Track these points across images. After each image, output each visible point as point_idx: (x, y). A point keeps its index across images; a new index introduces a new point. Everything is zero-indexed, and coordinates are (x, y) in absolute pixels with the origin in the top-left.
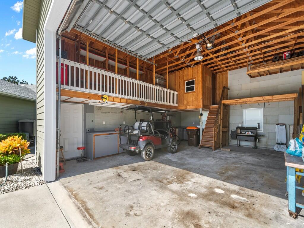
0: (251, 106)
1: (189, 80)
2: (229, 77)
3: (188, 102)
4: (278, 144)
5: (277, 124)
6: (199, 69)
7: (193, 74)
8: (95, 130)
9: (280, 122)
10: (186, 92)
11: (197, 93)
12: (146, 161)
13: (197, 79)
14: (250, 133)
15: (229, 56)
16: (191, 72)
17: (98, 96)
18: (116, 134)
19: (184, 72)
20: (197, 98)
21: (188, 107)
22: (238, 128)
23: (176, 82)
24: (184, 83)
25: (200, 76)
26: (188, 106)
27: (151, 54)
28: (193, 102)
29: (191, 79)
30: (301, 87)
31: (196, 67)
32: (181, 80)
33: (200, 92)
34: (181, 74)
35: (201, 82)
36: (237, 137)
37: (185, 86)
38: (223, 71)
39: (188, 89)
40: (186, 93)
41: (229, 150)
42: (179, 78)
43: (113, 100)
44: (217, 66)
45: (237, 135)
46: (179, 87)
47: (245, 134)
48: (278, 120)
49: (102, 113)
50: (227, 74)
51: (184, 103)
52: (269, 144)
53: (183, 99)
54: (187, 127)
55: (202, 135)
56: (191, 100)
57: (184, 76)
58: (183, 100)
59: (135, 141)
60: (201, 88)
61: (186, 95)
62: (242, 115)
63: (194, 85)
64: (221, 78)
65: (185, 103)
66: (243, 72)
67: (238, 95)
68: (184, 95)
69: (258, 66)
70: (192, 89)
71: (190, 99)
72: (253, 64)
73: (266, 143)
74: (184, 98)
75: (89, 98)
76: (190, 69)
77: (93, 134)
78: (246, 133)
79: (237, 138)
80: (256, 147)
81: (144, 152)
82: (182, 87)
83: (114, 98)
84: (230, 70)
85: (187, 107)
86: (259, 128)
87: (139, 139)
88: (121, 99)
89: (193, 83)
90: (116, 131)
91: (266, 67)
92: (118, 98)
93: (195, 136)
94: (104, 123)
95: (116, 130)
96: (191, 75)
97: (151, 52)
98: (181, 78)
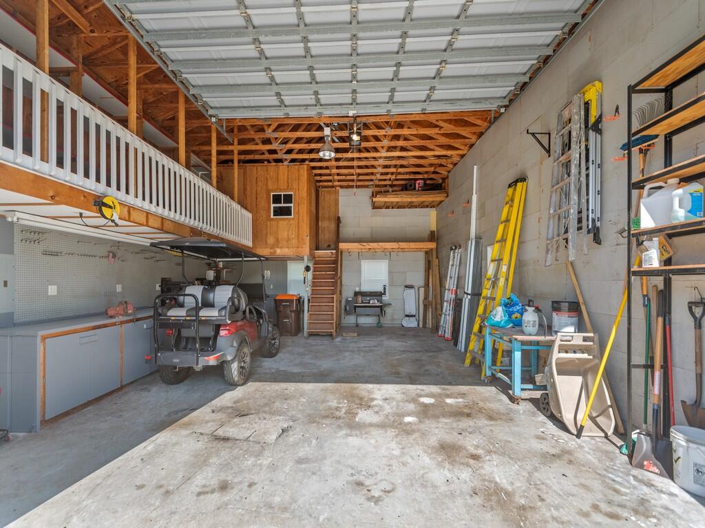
0: (373, 255)
1: (280, 191)
2: (340, 198)
3: (277, 240)
4: (407, 316)
5: (406, 287)
6: (301, 172)
7: (290, 181)
8: (17, 319)
9: (408, 283)
10: (272, 216)
11: (299, 223)
12: (239, 385)
13: (299, 194)
14: (376, 301)
15: (355, 163)
16: (284, 174)
17: (84, 196)
18: (114, 324)
19: (267, 171)
20: (298, 235)
21: (278, 251)
22: (356, 294)
23: (248, 189)
24: (269, 195)
25: (305, 189)
26: (278, 247)
27: (238, 110)
28: (288, 240)
29: (285, 190)
30: (429, 233)
31: (295, 166)
32: (259, 188)
33: (305, 222)
34: (259, 174)
35: (306, 202)
36: (355, 309)
37: (269, 203)
38: (333, 187)
39: (279, 212)
40: (273, 219)
41: (356, 335)
42: (254, 181)
43: (129, 217)
44: (330, 175)
45: (355, 307)
46: (254, 203)
47: (369, 303)
48: (405, 280)
49: (45, 253)
50: (337, 193)
51: (268, 241)
52: (396, 317)
53: (267, 233)
54: (277, 295)
55: (308, 311)
56: (286, 235)
57: (267, 179)
58: (266, 235)
59: (190, 341)
60: (307, 214)
61: (274, 222)
62: (359, 271)
63: (292, 205)
64: (326, 199)
65: (271, 240)
66: (363, 196)
67: (354, 235)
68: (269, 222)
69: (388, 192)
70: (287, 211)
71: (283, 234)
72: (377, 186)
73: (392, 316)
74: (269, 229)
75: (52, 198)
76: (283, 167)
77: (41, 333)
78: (371, 302)
79: (355, 312)
80: (379, 326)
81: (235, 366)
82: (263, 204)
83: (130, 208)
84: (342, 187)
85: (275, 252)
86: (384, 294)
87: (217, 333)
88: (149, 215)
89: (288, 199)
90: (112, 317)
91: (399, 196)
92: (140, 210)
93: (293, 314)
94: (52, 290)
95: (111, 312)
96: (286, 182)
97: (241, 105)
98: (260, 184)
